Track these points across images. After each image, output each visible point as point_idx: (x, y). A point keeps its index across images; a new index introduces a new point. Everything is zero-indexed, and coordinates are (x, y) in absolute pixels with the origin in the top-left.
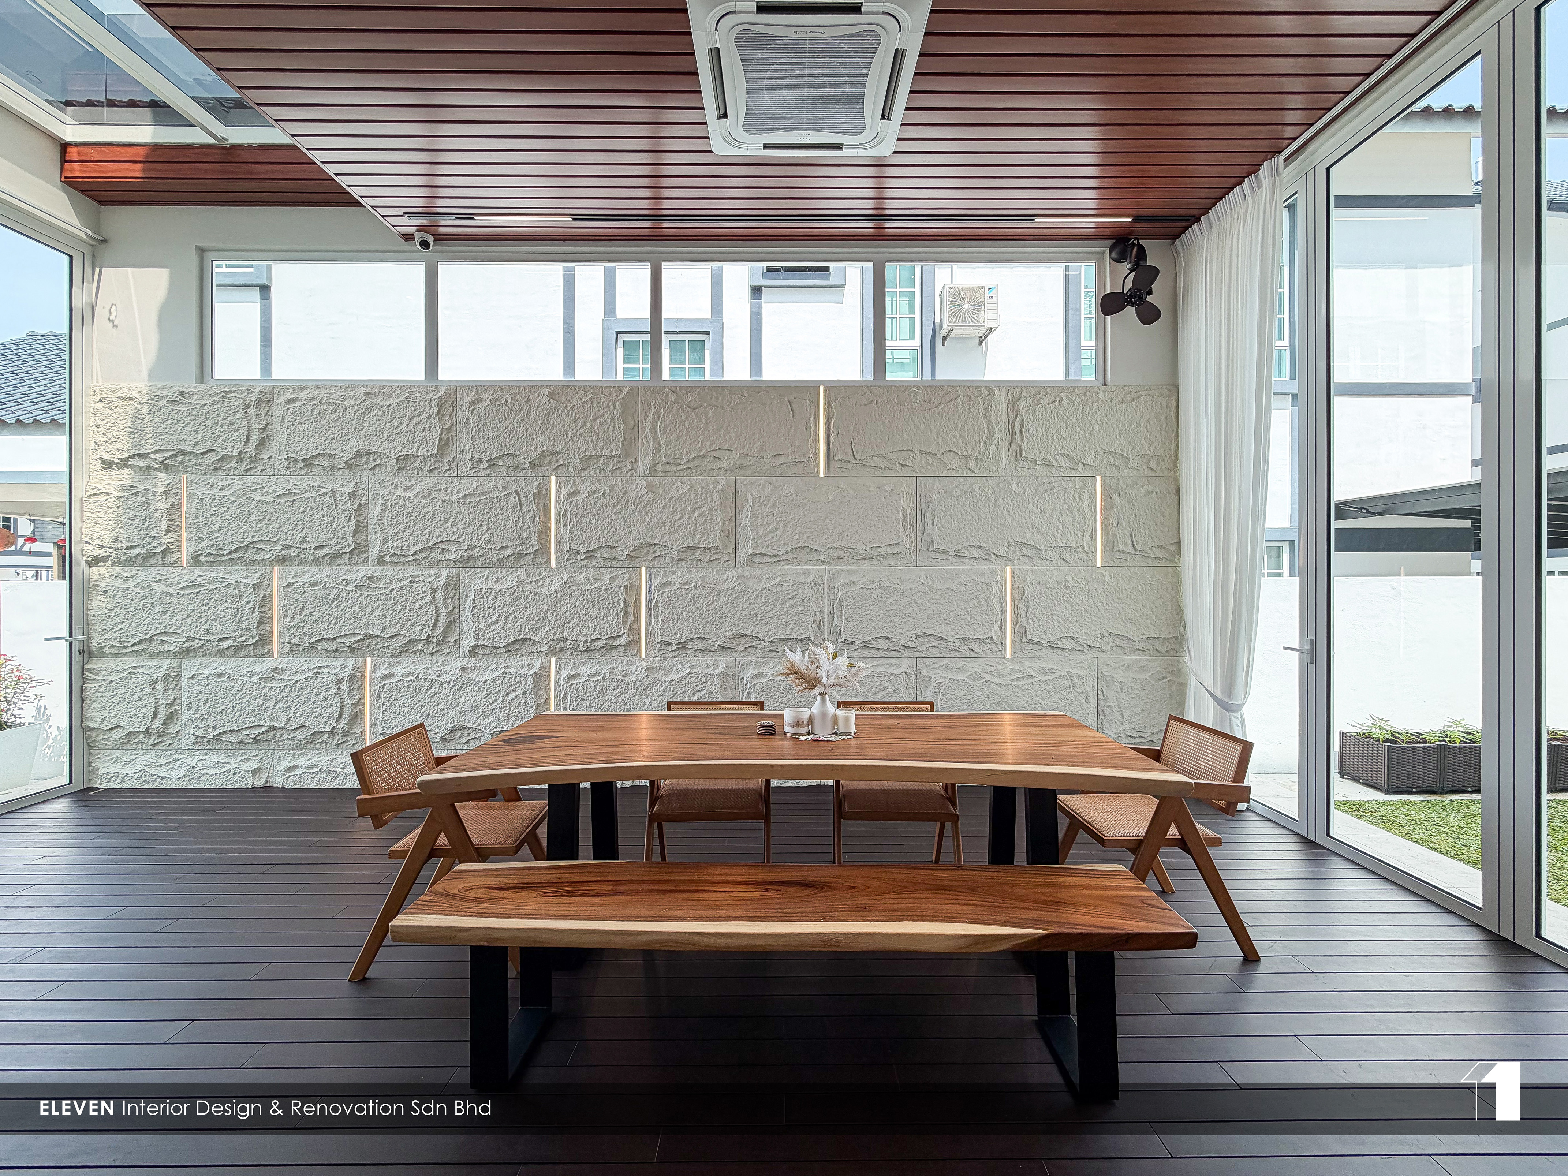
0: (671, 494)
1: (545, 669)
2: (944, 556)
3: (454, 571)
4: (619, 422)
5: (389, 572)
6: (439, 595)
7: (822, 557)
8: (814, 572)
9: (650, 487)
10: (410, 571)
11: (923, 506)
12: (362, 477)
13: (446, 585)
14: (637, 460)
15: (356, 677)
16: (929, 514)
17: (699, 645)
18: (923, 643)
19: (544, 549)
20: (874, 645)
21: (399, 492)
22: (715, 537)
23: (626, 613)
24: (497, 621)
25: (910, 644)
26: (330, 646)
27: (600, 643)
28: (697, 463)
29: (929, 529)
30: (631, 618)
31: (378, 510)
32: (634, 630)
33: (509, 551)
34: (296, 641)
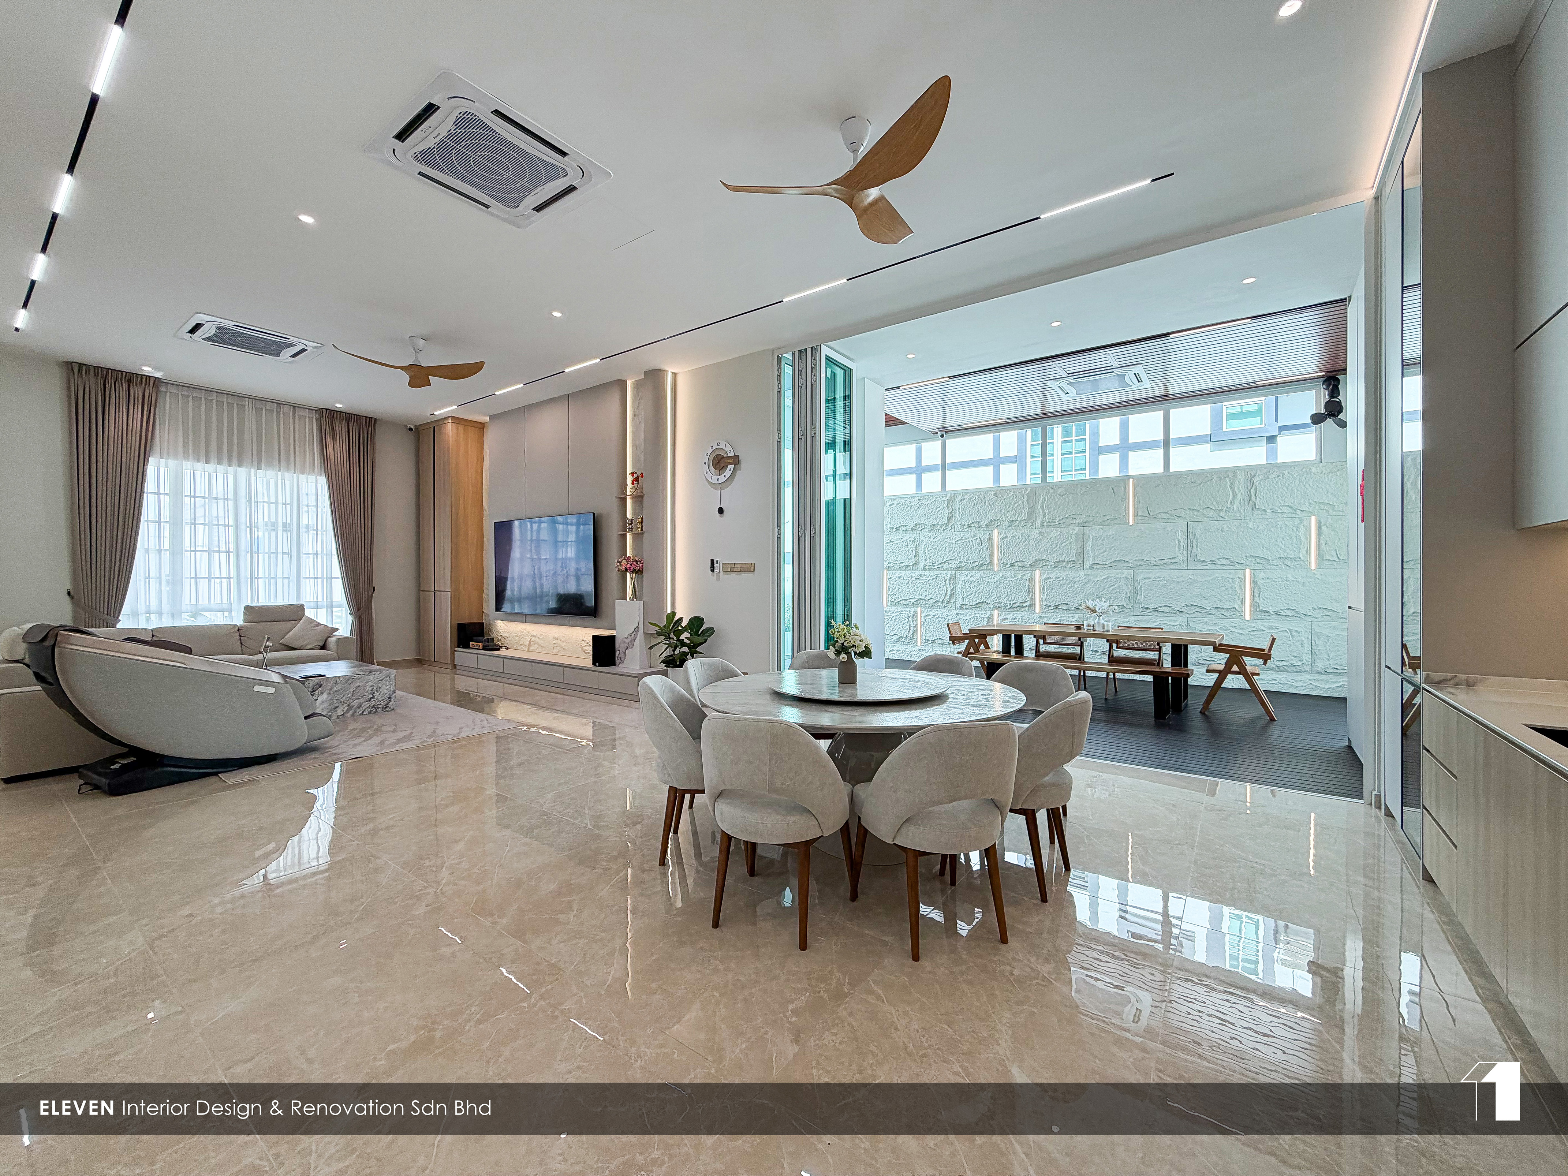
0: (1051, 536)
1: (992, 615)
2: (1204, 564)
3: (953, 572)
4: (1026, 504)
5: (927, 573)
6: (947, 582)
7: (1130, 565)
8: (1126, 572)
9: (1040, 533)
10: (936, 572)
11: (1192, 537)
12: (917, 534)
13: (950, 578)
14: (1034, 521)
15: (915, 615)
16: (1194, 542)
17: (1064, 607)
18: (1190, 610)
19: (991, 563)
20: (1161, 609)
21: (931, 539)
22: (1073, 556)
23: (1029, 591)
24: (971, 594)
25: (1183, 610)
26: (905, 603)
27: (1017, 605)
28: (1064, 521)
29: (1194, 550)
30: (1031, 594)
31: (923, 547)
32: (1032, 599)
33: (977, 563)
34: (893, 600)
